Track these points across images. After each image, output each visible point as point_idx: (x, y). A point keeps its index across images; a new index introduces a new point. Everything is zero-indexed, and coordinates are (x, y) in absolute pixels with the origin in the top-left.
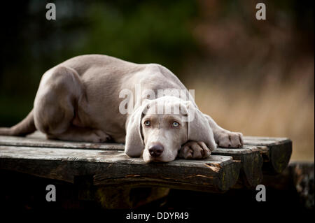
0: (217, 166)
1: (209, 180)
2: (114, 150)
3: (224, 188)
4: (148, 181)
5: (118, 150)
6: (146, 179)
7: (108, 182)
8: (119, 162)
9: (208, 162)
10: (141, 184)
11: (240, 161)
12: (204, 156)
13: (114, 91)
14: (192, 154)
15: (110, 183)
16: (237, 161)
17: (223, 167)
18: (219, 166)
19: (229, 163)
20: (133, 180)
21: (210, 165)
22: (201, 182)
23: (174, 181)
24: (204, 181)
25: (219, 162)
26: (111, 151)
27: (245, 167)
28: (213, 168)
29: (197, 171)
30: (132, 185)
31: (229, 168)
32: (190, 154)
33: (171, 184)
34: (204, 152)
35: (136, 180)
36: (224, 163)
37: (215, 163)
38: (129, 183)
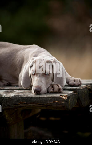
0: (66, 96)
1: (62, 104)
2: (12, 90)
3: (70, 108)
4: (30, 106)
5: (14, 90)
6: (29, 104)
7: (10, 107)
8: (15, 96)
9: (61, 94)
10: (26, 107)
11: (77, 93)
12: (59, 91)
13: (13, 60)
14: (53, 90)
15: (11, 108)
16: (76, 93)
17: (69, 97)
18: (67, 96)
19: (72, 94)
20: (23, 105)
21: (62, 96)
22: (58, 105)
23: (44, 105)
24: (59, 104)
25: (67, 94)
26: (10, 91)
27: (80, 96)
28: (64, 98)
29: (56, 99)
30: (22, 108)
31: (72, 97)
32: (52, 90)
33: (42, 106)
34: (59, 89)
35: (24, 105)
36: (69, 94)
37: (65, 95)
38: (20, 107)
